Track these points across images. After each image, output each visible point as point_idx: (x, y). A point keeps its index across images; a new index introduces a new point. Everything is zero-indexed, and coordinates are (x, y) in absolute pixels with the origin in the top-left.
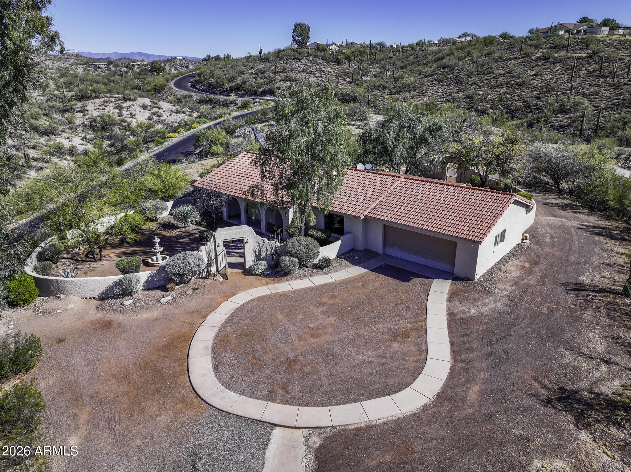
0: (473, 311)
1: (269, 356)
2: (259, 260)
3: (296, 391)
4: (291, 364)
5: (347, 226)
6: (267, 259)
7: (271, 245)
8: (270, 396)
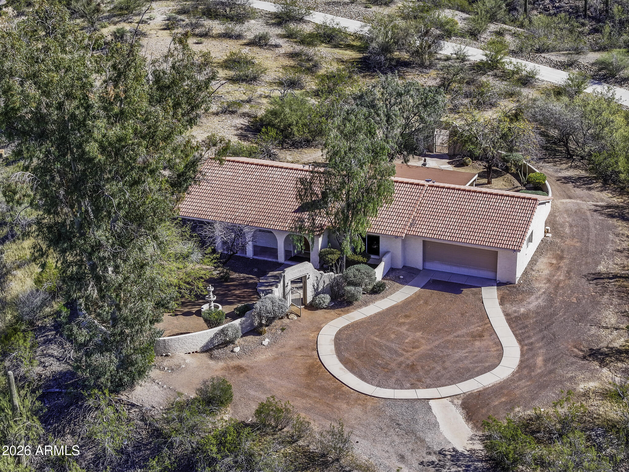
0: (522, 310)
1: (393, 365)
2: (317, 293)
3: (428, 381)
4: (412, 367)
5: (383, 245)
6: (324, 292)
7: (328, 277)
8: (413, 386)
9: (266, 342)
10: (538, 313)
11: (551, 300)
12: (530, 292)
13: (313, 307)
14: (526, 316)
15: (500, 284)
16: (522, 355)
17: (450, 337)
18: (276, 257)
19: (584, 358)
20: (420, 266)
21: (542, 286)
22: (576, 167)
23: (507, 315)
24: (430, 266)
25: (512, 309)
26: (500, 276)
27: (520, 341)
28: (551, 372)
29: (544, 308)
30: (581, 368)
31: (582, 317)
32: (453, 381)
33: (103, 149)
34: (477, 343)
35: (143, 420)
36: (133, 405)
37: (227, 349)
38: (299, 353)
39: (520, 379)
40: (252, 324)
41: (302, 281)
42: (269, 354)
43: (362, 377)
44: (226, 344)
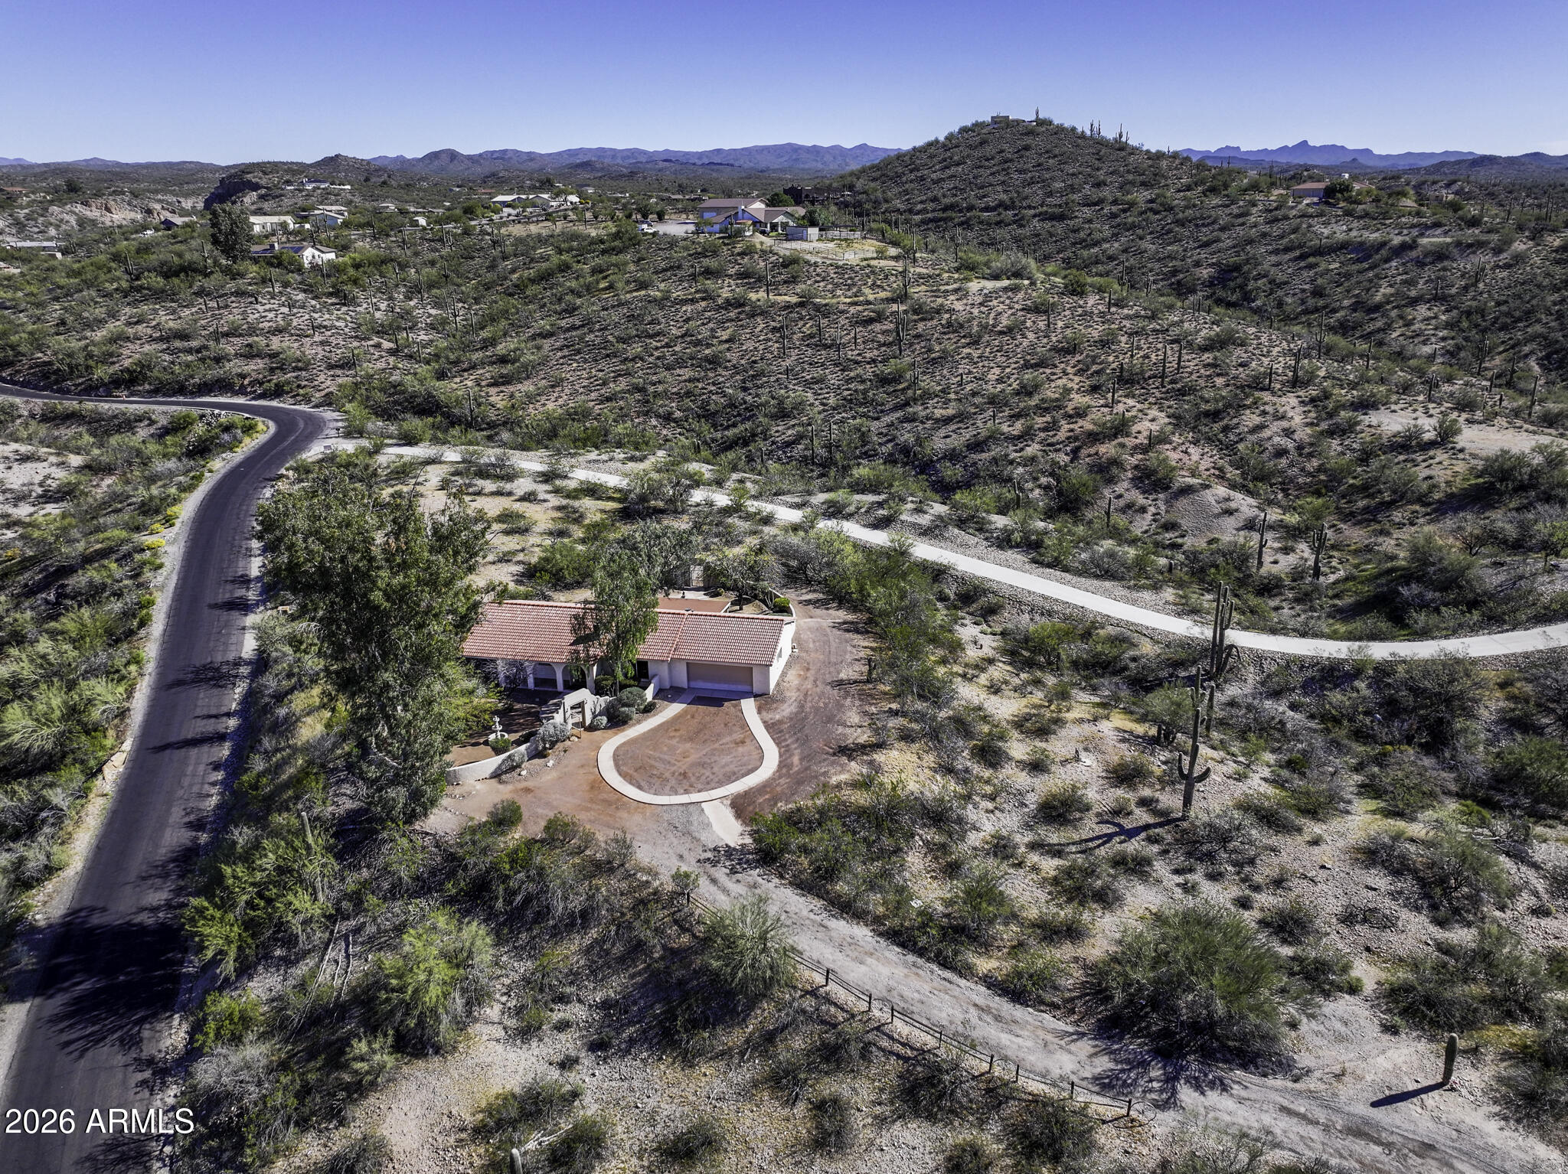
0: (778, 717)
1: (667, 775)
2: (595, 716)
3: (700, 786)
4: (684, 775)
5: (651, 668)
6: (600, 714)
7: (603, 701)
8: (686, 792)
9: (550, 764)
10: (791, 719)
11: (802, 707)
12: (783, 701)
13: (591, 728)
14: (780, 722)
15: (756, 696)
16: (781, 756)
17: (717, 745)
18: (555, 686)
19: (834, 754)
20: (685, 686)
21: (792, 695)
22: (815, 591)
23: (764, 722)
24: (693, 684)
25: (768, 716)
26: (757, 688)
27: (778, 744)
28: (807, 769)
29: (796, 714)
30: (833, 763)
31: (830, 719)
32: (721, 784)
33: (388, 597)
34: (740, 749)
35: (437, 846)
36: (427, 834)
37: (515, 774)
38: (581, 771)
39: (780, 777)
40: (536, 748)
41: (580, 706)
42: (554, 774)
43: (640, 788)
44: (513, 768)
